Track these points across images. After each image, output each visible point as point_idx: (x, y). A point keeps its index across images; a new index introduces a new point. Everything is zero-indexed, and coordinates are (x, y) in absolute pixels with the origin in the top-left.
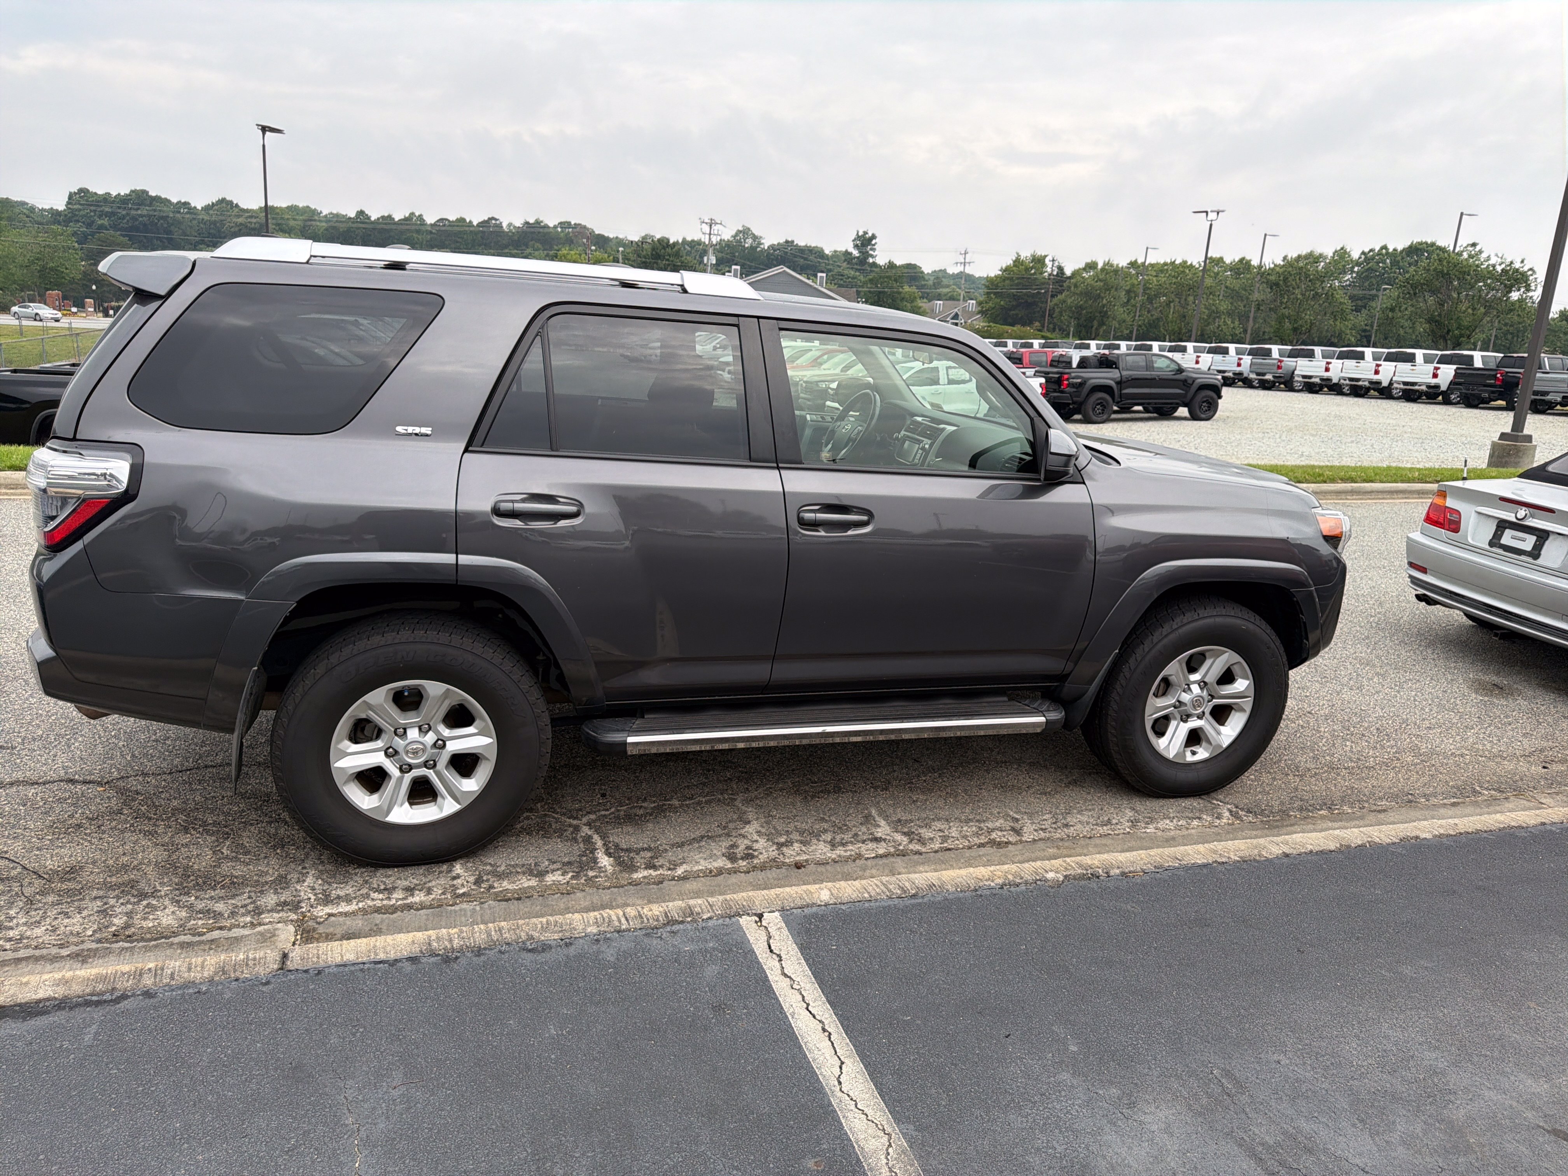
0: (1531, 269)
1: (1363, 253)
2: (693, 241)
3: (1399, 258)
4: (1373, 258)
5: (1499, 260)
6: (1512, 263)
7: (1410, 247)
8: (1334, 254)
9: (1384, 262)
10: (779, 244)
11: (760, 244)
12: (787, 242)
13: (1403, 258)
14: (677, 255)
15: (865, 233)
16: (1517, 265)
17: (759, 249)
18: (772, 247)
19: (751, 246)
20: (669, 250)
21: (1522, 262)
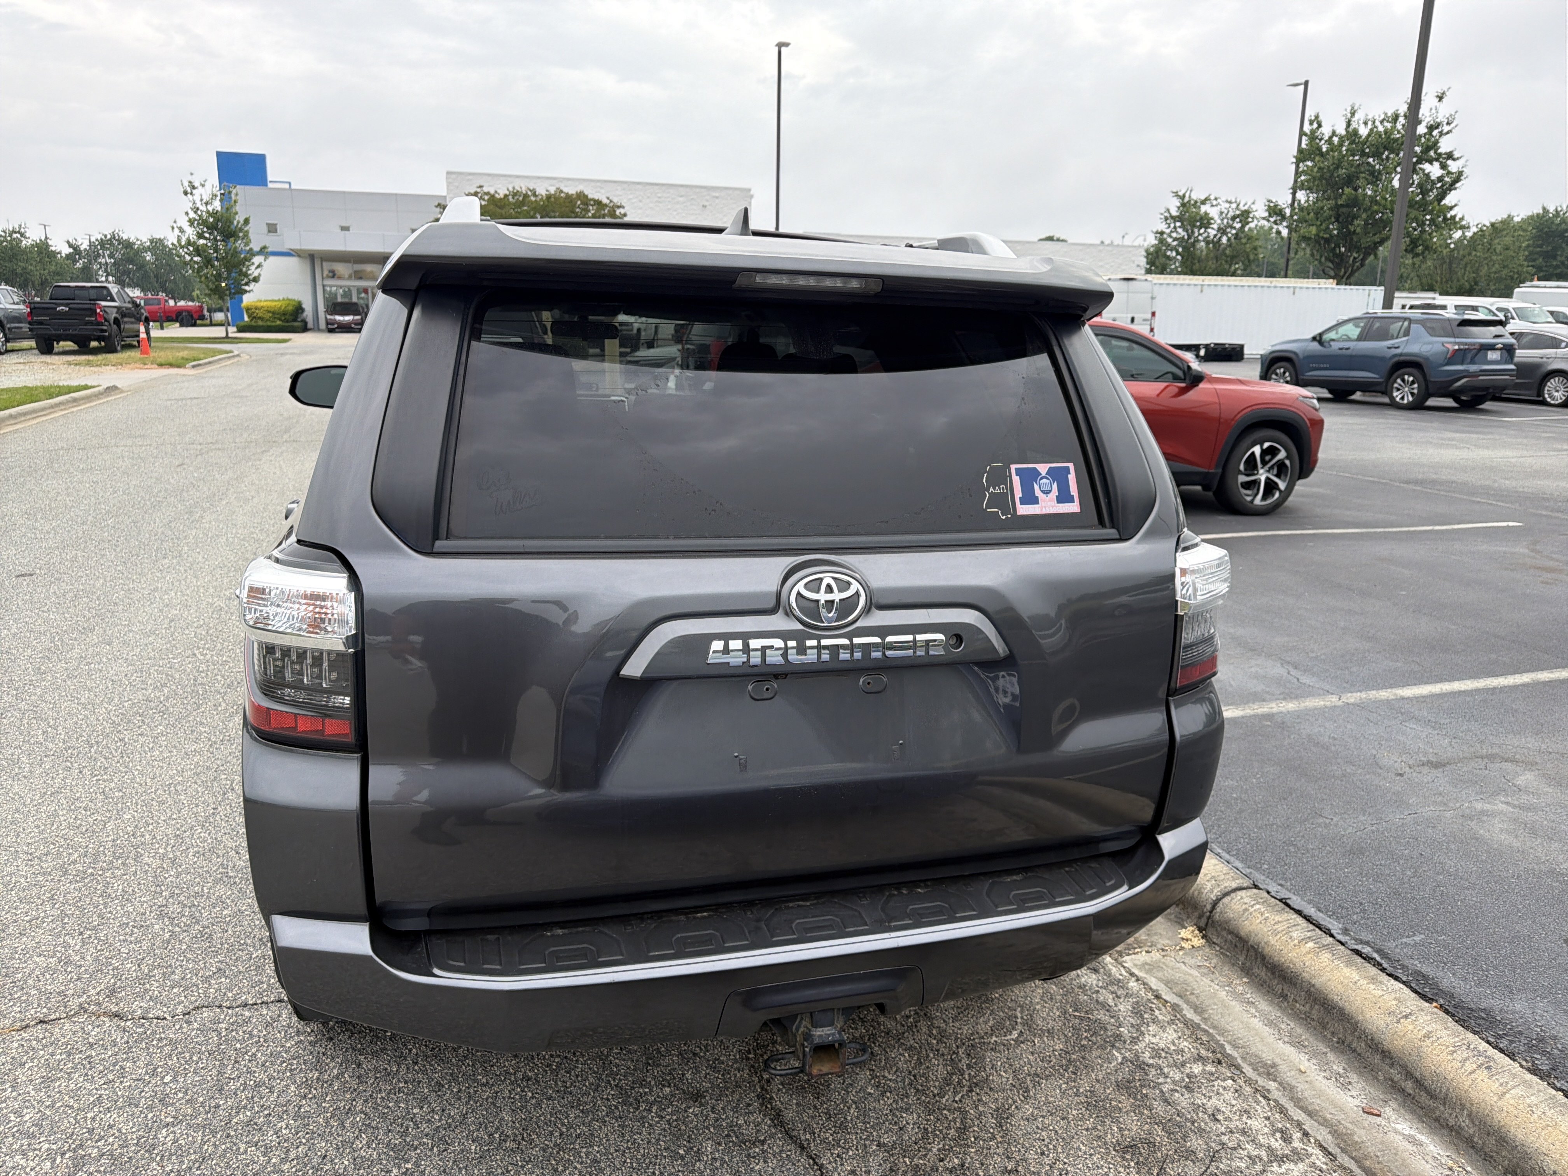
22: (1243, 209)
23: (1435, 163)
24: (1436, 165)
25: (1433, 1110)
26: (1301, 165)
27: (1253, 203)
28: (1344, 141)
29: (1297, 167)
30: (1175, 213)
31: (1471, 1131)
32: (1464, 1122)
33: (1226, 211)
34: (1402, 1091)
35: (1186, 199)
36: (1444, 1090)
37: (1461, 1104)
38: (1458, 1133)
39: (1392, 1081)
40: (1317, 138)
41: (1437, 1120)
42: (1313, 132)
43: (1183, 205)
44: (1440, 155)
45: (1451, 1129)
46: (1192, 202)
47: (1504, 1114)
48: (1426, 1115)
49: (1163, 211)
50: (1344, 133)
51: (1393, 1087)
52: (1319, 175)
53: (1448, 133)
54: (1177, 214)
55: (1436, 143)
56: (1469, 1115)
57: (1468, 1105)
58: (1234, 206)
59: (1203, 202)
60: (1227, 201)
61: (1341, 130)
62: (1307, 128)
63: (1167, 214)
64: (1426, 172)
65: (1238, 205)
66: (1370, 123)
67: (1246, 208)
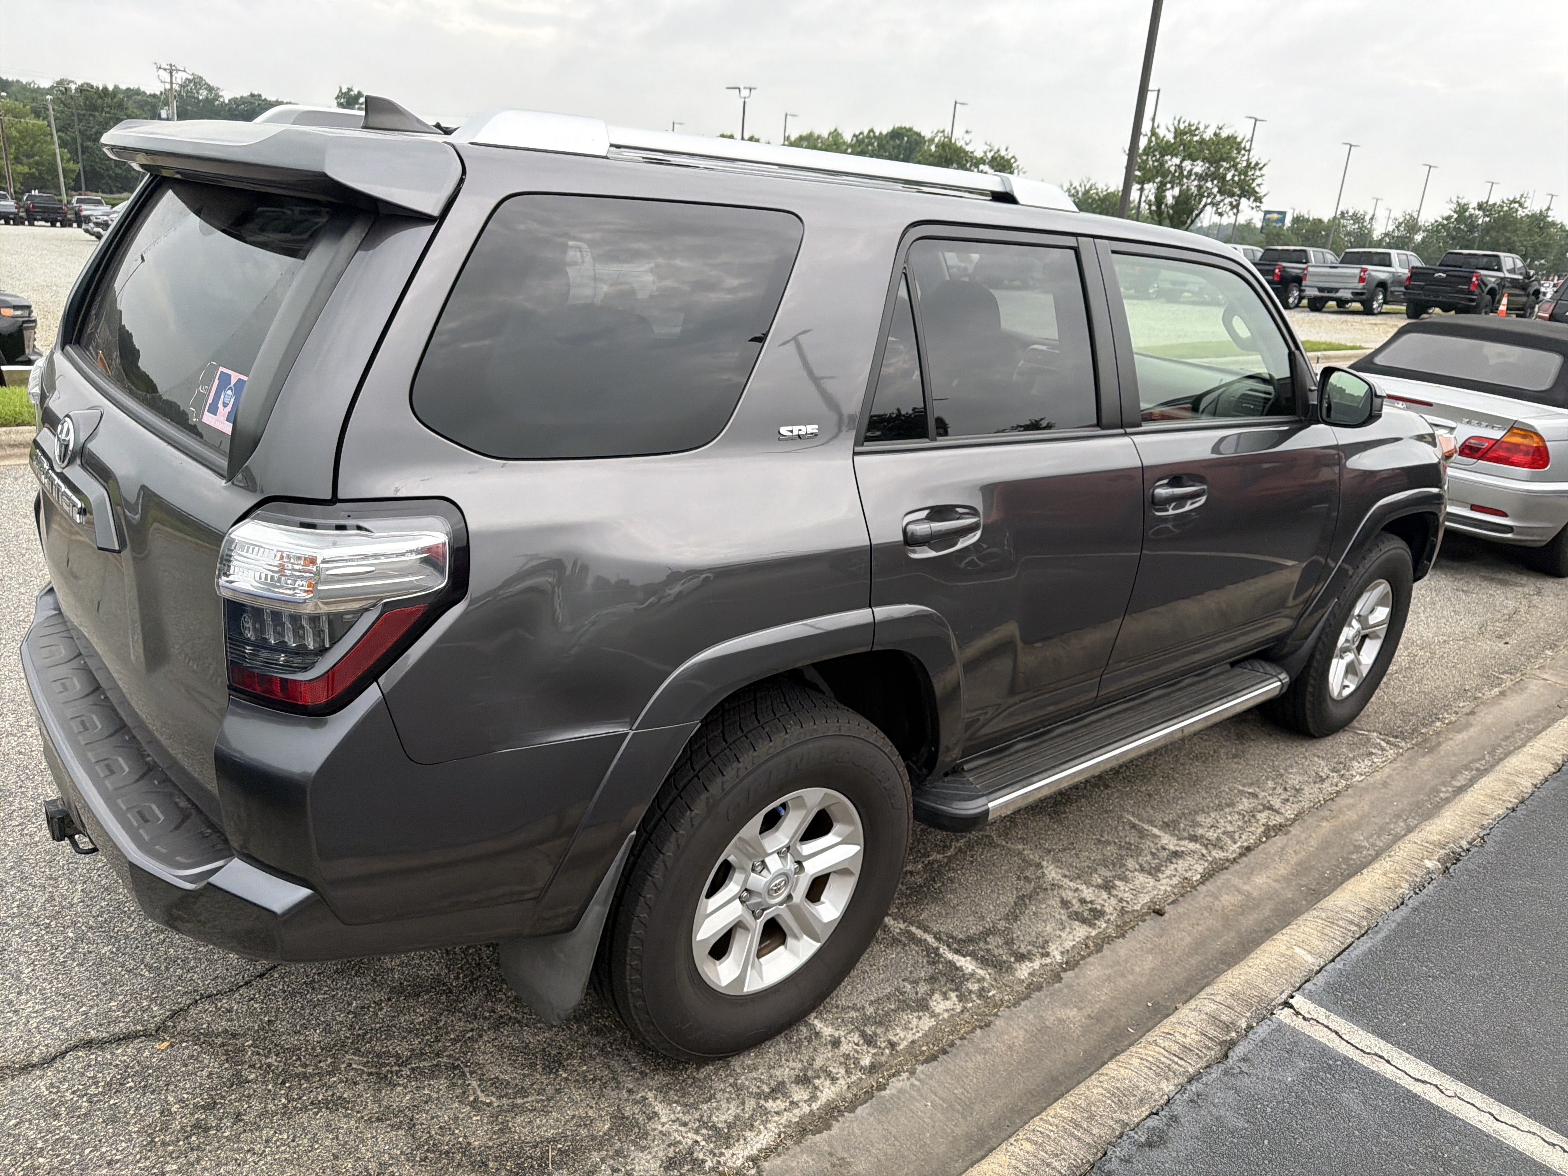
0: (1013, 157)
1: (854, 135)
2: (128, 89)
3: (884, 142)
4: (862, 141)
5: (989, 148)
6: (998, 150)
7: (893, 131)
8: (829, 135)
9: (872, 144)
10: (242, 97)
11: (217, 97)
12: (252, 95)
13: (888, 142)
14: (120, 105)
15: (350, 90)
16: (1003, 153)
17: (217, 103)
18: (234, 100)
19: (207, 98)
20: (108, 100)
21: (1007, 150)
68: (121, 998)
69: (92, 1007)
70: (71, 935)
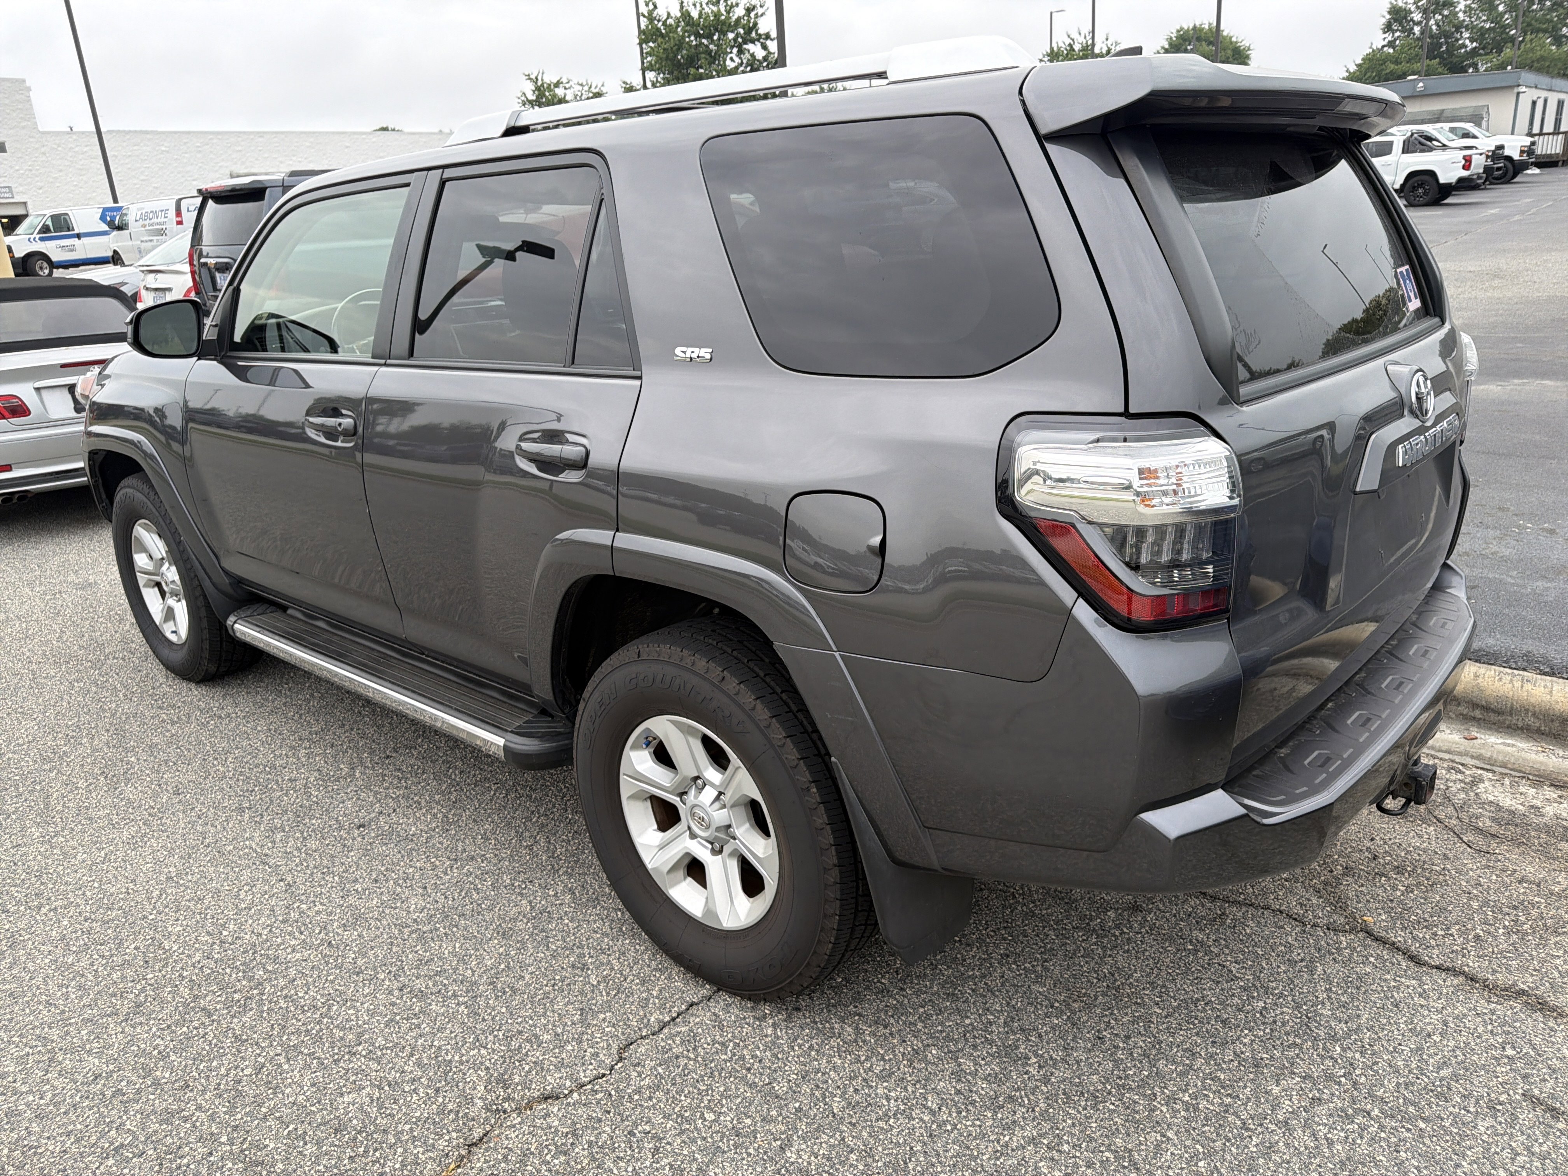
22: (595, 91)
23: (757, 43)
24: (758, 44)
25: (1503, 722)
26: (644, 46)
27: (603, 85)
28: (679, 22)
29: (642, 49)
30: (532, 97)
31: (1537, 725)
32: (1530, 720)
33: (579, 94)
34: (1474, 718)
35: (539, 83)
36: (1509, 706)
37: (1526, 710)
38: (1527, 729)
39: (1462, 715)
40: (655, 18)
41: (1509, 727)
42: (650, 13)
43: (538, 89)
44: (760, 35)
45: (1522, 729)
46: (545, 85)
47: (1561, 704)
48: (1499, 727)
49: (519, 95)
50: (679, 15)
51: (1466, 719)
52: (664, 56)
53: (762, 15)
54: (534, 98)
55: (755, 24)
56: (1534, 714)
57: (1531, 708)
58: (586, 88)
59: (557, 85)
60: (578, 84)
61: (676, 12)
62: (643, 9)
63: (523, 98)
64: (751, 52)
65: (590, 87)
66: (698, 5)
67: (597, 90)
68: (1358, 969)
69: (1385, 980)
70: (1338, 1049)
